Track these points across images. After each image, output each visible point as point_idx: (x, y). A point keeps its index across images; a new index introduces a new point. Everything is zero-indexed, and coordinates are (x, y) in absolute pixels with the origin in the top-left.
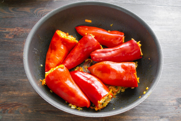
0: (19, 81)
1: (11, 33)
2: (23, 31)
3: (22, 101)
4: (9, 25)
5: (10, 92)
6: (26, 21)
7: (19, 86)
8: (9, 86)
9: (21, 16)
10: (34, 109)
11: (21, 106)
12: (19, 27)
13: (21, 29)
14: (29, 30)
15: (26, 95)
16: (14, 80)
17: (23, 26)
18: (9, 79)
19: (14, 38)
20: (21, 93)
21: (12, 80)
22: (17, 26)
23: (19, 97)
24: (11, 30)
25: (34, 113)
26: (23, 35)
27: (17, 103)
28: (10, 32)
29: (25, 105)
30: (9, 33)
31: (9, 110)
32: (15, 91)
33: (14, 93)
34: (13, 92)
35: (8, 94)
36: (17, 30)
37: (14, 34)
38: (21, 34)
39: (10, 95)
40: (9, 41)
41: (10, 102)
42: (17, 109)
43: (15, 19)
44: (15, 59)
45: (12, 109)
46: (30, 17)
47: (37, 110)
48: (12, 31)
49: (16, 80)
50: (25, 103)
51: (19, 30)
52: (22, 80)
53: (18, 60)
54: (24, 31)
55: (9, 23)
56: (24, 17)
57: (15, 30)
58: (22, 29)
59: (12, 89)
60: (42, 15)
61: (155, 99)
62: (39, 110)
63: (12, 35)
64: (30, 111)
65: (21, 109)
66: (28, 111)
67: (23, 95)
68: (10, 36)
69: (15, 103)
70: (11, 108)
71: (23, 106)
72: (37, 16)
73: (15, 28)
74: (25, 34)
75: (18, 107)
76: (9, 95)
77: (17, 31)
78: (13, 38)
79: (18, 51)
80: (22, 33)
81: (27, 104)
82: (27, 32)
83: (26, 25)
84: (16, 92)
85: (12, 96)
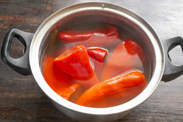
0: (17, 80)
1: (6, 22)
2: (20, 20)
3: (20, 104)
4: (3, 13)
5: (5, 93)
6: (24, 8)
7: (16, 86)
8: (4, 86)
9: (19, 1)
10: (34, 115)
11: (19, 111)
12: (16, 15)
13: (18, 17)
14: (28, 19)
15: (25, 97)
16: (10, 79)
17: (20, 14)
18: (3, 78)
19: (10, 28)
20: (18, 95)
21: (8, 79)
22: (14, 14)
23: (16, 99)
24: (7, 18)
25: (34, 120)
26: (20, 25)
27: (13, 107)
28: (5, 20)
29: (24, 110)
30: (4, 22)
31: (4, 115)
32: (11, 92)
33: (10, 95)
34: (8, 94)
35: (2, 95)
36: (13, 18)
37: (10, 23)
38: (18, 24)
39: (5, 97)
40: (4, 31)
41: (5, 105)
42: (13, 115)
43: (11, 4)
44: (11, 54)
45: (8, 114)
46: (30, 3)
47: (38, 116)
48: (7, 20)
49: (12, 80)
50: (23, 108)
51: (16, 18)
52: (19, 79)
53: (15, 54)
54: (22, 20)
55: (4, 10)
56: (22, 2)
57: (10, 19)
58: (20, 17)
59: (8, 89)
60: (44, 2)
61: (180, 107)
62: (40, 116)
63: (8, 24)
64: (29, 117)
65: (18, 115)
66: (27, 118)
67: (20, 97)
68: (5, 25)
69: (11, 107)
70: (6, 112)
71: (21, 111)
72: (38, 3)
73: (11, 16)
74: (24, 23)
75: (14, 111)
76: (3, 97)
77: (13, 20)
78: (8, 28)
79: (15, 44)
80: (19, 22)
81: (26, 109)
82: (26, 22)
83: (25, 13)
84: (12, 94)
85: (8, 98)
